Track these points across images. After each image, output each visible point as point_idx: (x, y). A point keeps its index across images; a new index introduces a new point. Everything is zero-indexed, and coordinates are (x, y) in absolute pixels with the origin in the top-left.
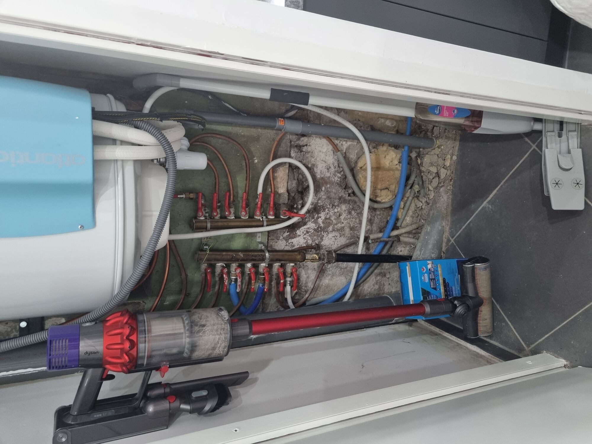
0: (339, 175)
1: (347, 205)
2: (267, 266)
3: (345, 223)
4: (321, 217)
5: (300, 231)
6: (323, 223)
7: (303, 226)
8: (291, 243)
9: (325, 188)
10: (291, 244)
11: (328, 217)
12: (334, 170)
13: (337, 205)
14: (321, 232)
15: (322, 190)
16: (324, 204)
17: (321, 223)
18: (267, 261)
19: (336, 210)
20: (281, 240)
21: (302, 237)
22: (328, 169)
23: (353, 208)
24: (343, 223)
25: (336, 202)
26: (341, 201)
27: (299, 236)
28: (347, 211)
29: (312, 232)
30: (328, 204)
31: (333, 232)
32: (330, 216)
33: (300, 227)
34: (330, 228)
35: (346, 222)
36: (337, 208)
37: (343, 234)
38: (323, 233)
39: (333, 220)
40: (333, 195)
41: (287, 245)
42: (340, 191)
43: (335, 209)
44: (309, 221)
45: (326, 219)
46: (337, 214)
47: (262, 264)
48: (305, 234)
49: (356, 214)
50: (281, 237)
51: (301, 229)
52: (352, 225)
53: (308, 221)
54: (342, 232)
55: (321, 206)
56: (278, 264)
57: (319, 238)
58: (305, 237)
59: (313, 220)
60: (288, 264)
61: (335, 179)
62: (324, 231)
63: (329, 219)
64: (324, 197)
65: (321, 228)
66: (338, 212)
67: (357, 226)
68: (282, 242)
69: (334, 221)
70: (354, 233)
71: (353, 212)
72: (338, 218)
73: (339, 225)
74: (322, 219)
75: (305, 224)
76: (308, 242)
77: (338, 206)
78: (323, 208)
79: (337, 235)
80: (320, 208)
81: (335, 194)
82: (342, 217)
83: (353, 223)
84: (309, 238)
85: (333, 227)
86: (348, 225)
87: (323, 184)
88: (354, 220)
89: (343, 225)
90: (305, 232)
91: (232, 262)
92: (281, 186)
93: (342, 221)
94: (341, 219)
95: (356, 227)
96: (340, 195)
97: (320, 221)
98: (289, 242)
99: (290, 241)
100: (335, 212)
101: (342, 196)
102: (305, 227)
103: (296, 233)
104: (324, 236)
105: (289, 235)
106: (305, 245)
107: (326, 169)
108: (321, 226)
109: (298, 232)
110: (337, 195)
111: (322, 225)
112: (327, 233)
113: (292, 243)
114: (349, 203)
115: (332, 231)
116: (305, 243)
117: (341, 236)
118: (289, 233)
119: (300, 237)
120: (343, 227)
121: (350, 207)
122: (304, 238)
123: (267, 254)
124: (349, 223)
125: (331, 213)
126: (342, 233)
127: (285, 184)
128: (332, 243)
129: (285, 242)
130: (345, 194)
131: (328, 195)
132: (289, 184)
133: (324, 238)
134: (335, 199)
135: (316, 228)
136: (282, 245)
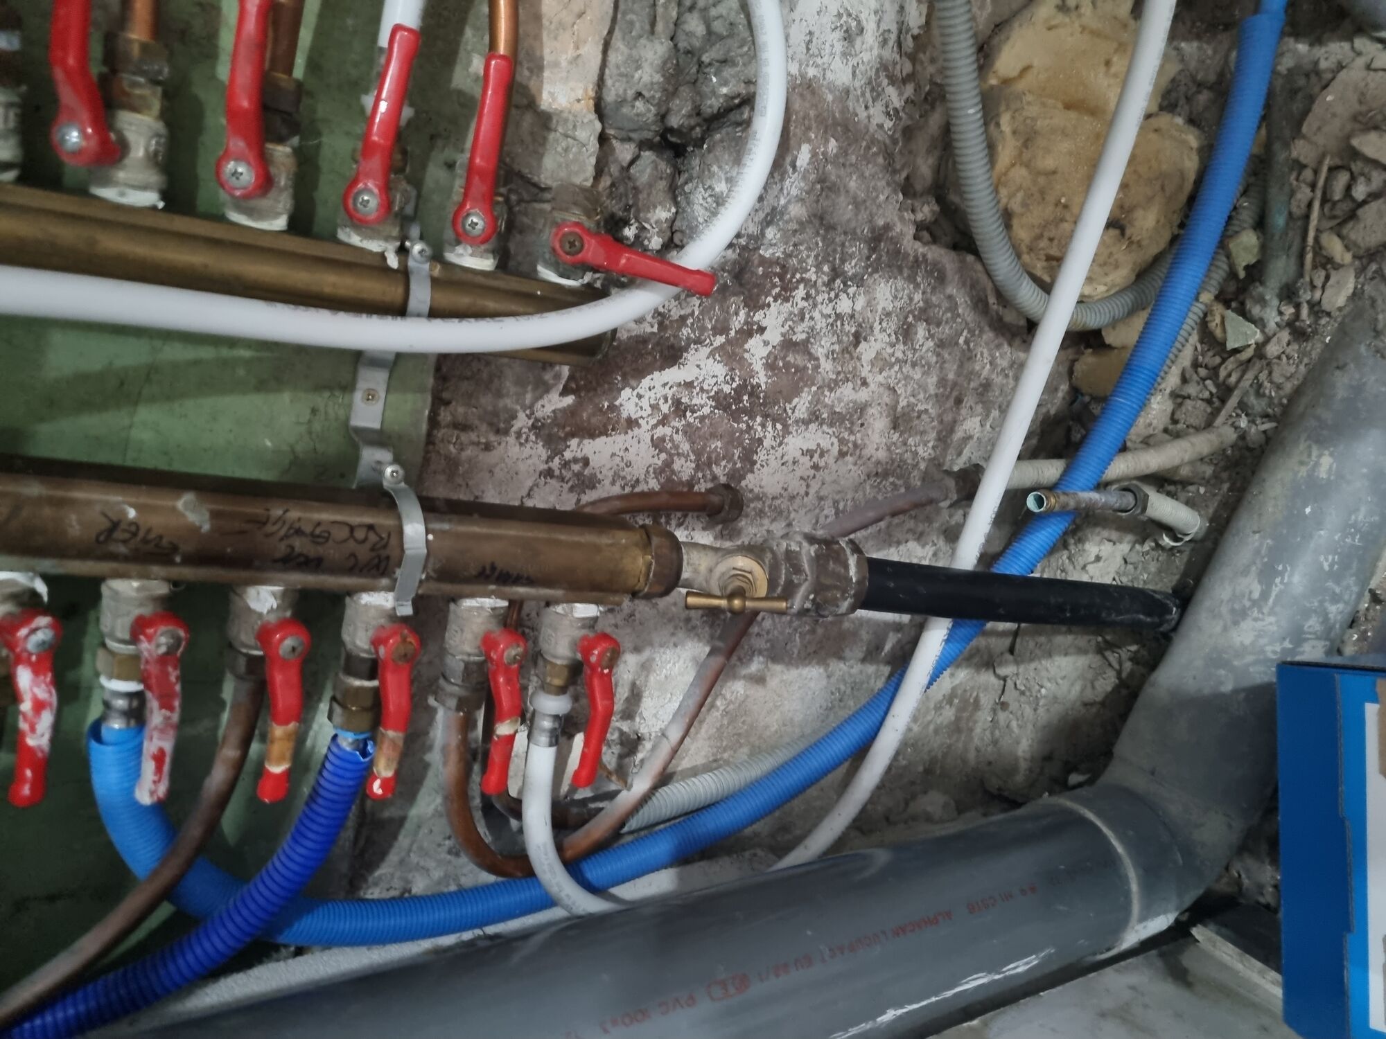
0: (894, 97)
1: (900, 283)
2: (407, 610)
3: (873, 386)
4: (762, 330)
5: (640, 397)
6: (770, 366)
7: (662, 369)
8: (575, 460)
9: (814, 154)
10: (576, 467)
11: (800, 337)
12: (875, 52)
13: (855, 275)
14: (752, 417)
15: (794, 167)
16: (789, 256)
17: (758, 366)
18: (411, 575)
19: (844, 305)
20: (519, 434)
21: (643, 432)
22: (849, 37)
23: (923, 311)
24: (865, 383)
25: (852, 256)
26: (879, 259)
27: (632, 423)
28: (894, 317)
29: (706, 410)
30: (810, 261)
31: (813, 426)
32: (812, 333)
33: (641, 373)
34: (801, 405)
35: (880, 378)
36: (851, 290)
37: (855, 445)
38: (763, 426)
39: (822, 360)
40: (844, 212)
41: (549, 473)
42: (882, 198)
43: (843, 296)
44: (698, 341)
45: (788, 344)
46: (847, 327)
47: (366, 598)
48: (663, 422)
49: (930, 344)
50: (522, 416)
51: (646, 382)
52: (903, 403)
53: (689, 341)
54: (852, 432)
55: (777, 262)
56: (489, 602)
57: (737, 453)
58: (663, 439)
59: (720, 340)
60: (560, 609)
61: (869, 117)
62: (766, 416)
63: (803, 347)
64: (797, 211)
65: (754, 392)
66: (852, 316)
67: (926, 411)
68: (527, 451)
69: (827, 366)
70: (905, 444)
71: (921, 331)
72: (845, 350)
73: (847, 394)
74: (766, 343)
75: (672, 355)
76: (676, 467)
77: (859, 281)
78: (782, 277)
79: (825, 444)
80: (766, 275)
81: (857, 204)
82: (867, 351)
83: (909, 389)
84: (685, 447)
85: (817, 400)
86: (886, 398)
87: (809, 129)
88: (917, 374)
89: (863, 395)
90: (665, 408)
91: (114, 565)
92: (564, 64)
93: (865, 372)
94: (859, 359)
95: (920, 413)
96: (881, 222)
97: (757, 350)
98: (568, 455)
99: (575, 448)
100: (839, 316)
101: (887, 227)
102: (673, 375)
103: (613, 408)
104: (760, 441)
105: (571, 412)
106: (654, 484)
107: (839, 34)
108: (754, 381)
109: (629, 401)
110: (863, 215)
111: (761, 378)
112: (779, 426)
113: (586, 462)
114: (911, 279)
115: (806, 423)
116: (659, 472)
117: (842, 454)
118: (569, 400)
119: (636, 430)
120: (862, 408)
121: (911, 299)
122: (658, 444)
123: (415, 530)
124: (893, 390)
125: (816, 314)
126: (852, 438)
127: (592, 52)
128: (796, 486)
129: (544, 457)
130: (902, 218)
131: (824, 203)
132: (613, 58)
133: (761, 456)
134: (853, 234)
135: (727, 389)
136: (522, 467)
